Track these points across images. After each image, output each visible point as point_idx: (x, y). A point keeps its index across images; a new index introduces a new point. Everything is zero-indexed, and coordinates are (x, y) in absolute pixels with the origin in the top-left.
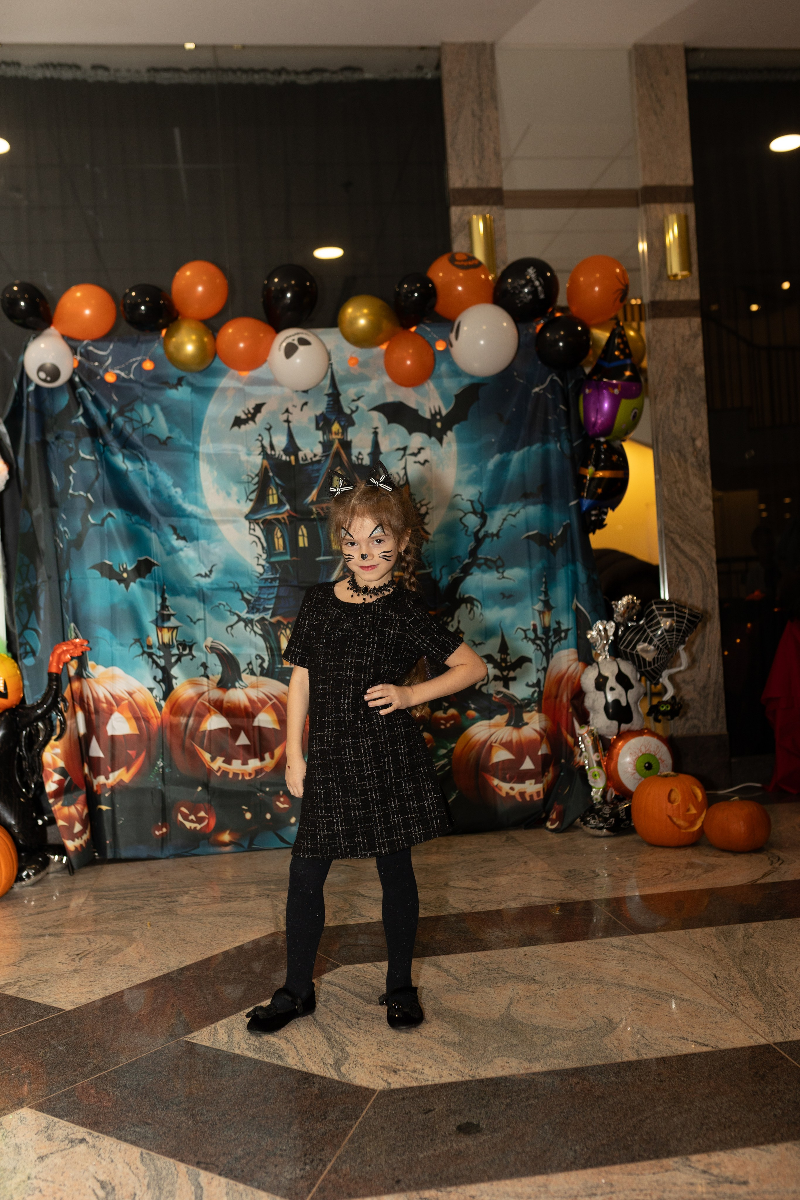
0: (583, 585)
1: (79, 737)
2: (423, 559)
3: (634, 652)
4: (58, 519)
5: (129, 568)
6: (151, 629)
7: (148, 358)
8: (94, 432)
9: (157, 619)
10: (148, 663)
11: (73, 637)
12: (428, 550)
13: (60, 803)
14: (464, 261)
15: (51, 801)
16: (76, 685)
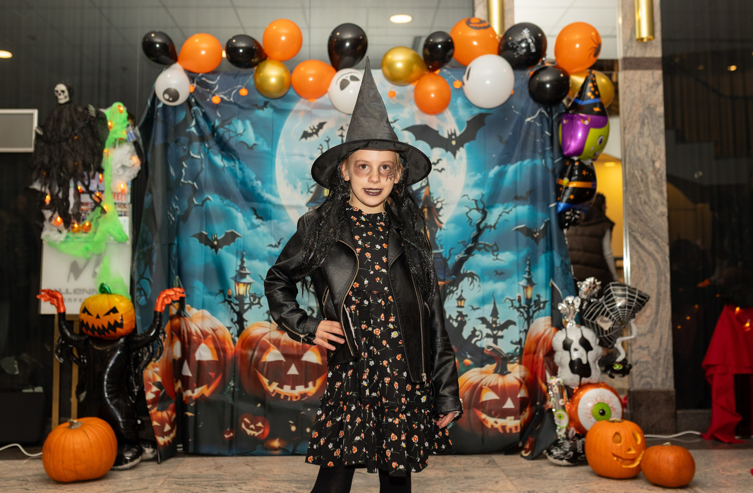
0: (557, 268)
1: (174, 360)
2: (437, 242)
3: (594, 322)
4: (173, 199)
5: (219, 238)
6: (232, 283)
7: (244, 87)
8: (202, 139)
9: (236, 277)
10: (228, 308)
11: (177, 286)
12: (440, 235)
13: (155, 409)
14: (477, 23)
15: (149, 407)
16: (176, 321)
